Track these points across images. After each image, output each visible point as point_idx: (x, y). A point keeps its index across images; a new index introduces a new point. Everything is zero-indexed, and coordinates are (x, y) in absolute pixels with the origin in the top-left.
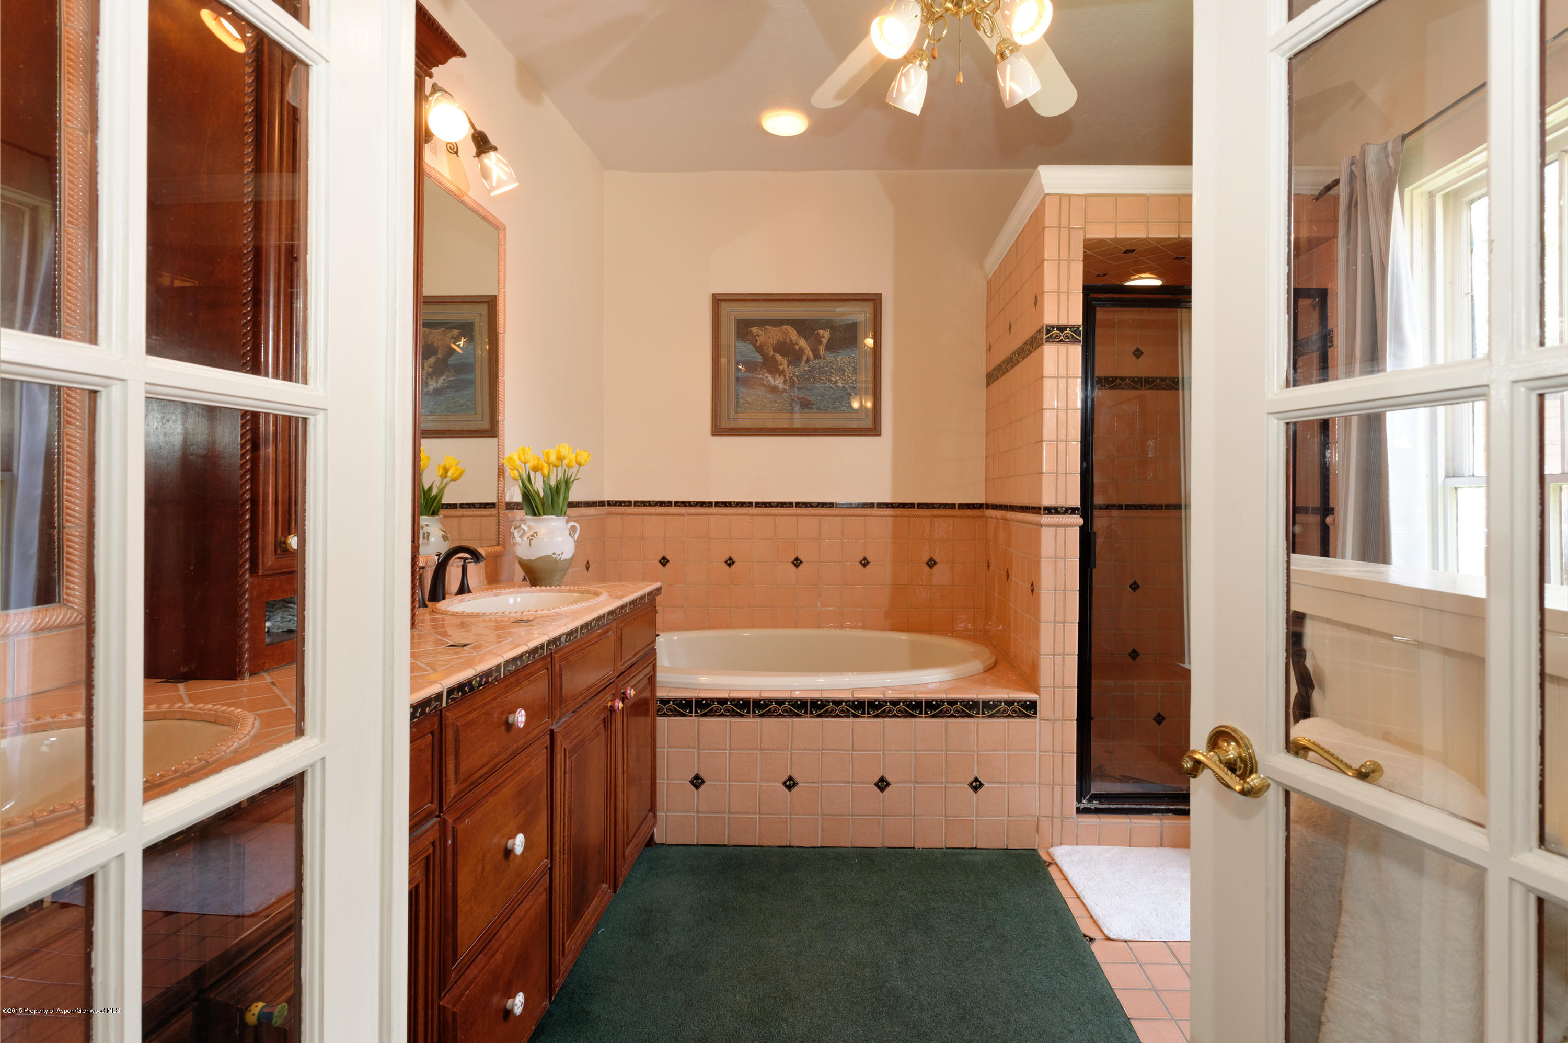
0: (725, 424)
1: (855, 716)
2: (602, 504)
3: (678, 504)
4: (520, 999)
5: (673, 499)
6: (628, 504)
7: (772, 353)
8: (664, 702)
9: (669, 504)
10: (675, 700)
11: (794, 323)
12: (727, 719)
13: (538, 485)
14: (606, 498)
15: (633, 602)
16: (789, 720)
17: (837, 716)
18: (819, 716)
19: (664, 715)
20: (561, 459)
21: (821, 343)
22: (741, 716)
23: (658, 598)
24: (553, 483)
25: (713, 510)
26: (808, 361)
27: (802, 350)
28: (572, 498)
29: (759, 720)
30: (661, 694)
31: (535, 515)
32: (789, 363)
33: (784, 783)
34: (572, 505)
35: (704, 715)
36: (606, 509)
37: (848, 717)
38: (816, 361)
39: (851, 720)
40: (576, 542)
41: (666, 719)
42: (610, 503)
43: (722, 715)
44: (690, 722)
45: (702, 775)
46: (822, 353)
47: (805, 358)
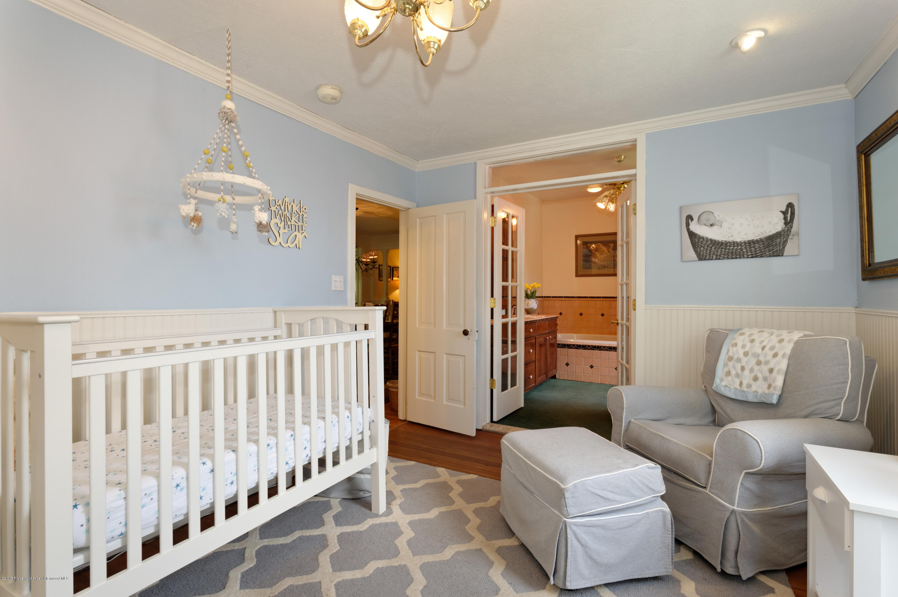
0: (579, 273)
1: (610, 351)
2: (542, 297)
3: (565, 297)
4: (531, 376)
5: (564, 296)
6: (550, 297)
7: (594, 252)
8: (559, 344)
9: (562, 297)
10: (562, 344)
11: (601, 242)
12: (575, 350)
13: (529, 293)
14: (544, 295)
15: (551, 318)
16: (591, 351)
17: (604, 350)
18: (600, 350)
19: (559, 348)
20: (534, 286)
21: (610, 248)
22: (579, 349)
23: (557, 319)
24: (532, 291)
25: (576, 299)
26: (606, 254)
27: (604, 250)
28: (537, 295)
29: (583, 350)
30: (558, 342)
31: (528, 298)
32: (600, 255)
33: (590, 366)
34: (536, 297)
35: (569, 348)
36: (544, 298)
37: (607, 351)
38: (609, 254)
39: (608, 352)
40: (538, 305)
41: (559, 349)
42: (545, 297)
43: (574, 348)
44: (566, 350)
45: (569, 363)
46: (610, 251)
47: (605, 253)
